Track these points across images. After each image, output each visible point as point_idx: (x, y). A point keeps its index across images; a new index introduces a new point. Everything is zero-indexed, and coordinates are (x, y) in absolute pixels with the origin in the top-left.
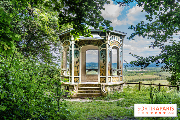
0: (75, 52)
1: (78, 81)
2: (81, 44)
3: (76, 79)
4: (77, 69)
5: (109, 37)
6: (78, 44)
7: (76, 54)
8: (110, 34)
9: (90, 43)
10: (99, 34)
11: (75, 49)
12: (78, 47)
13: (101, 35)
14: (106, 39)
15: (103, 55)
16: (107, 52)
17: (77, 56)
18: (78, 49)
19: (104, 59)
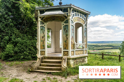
0: (41, 28)
1: (44, 54)
2: (46, 21)
3: (42, 52)
4: (43, 43)
5: (71, 13)
6: (44, 21)
7: (42, 29)
8: (72, 9)
9: (54, 20)
10: (62, 11)
11: (41, 25)
12: (44, 24)
13: (64, 12)
14: (69, 14)
15: (65, 30)
16: (69, 27)
17: (43, 31)
18: (43, 25)
19: (67, 34)
